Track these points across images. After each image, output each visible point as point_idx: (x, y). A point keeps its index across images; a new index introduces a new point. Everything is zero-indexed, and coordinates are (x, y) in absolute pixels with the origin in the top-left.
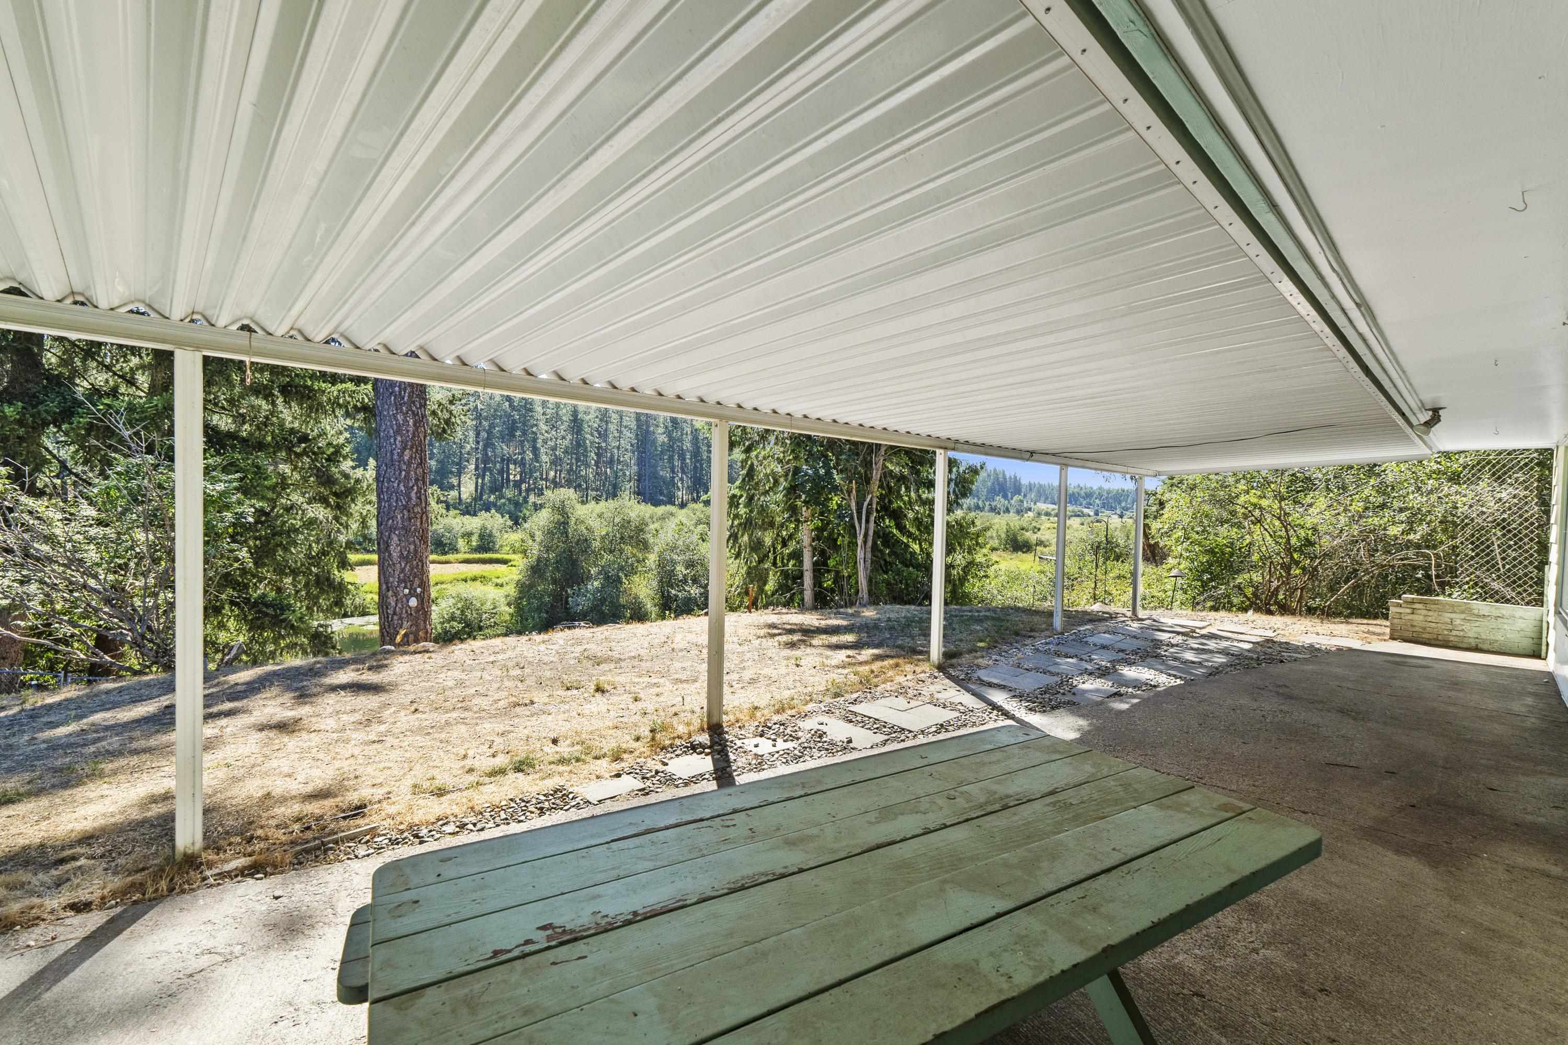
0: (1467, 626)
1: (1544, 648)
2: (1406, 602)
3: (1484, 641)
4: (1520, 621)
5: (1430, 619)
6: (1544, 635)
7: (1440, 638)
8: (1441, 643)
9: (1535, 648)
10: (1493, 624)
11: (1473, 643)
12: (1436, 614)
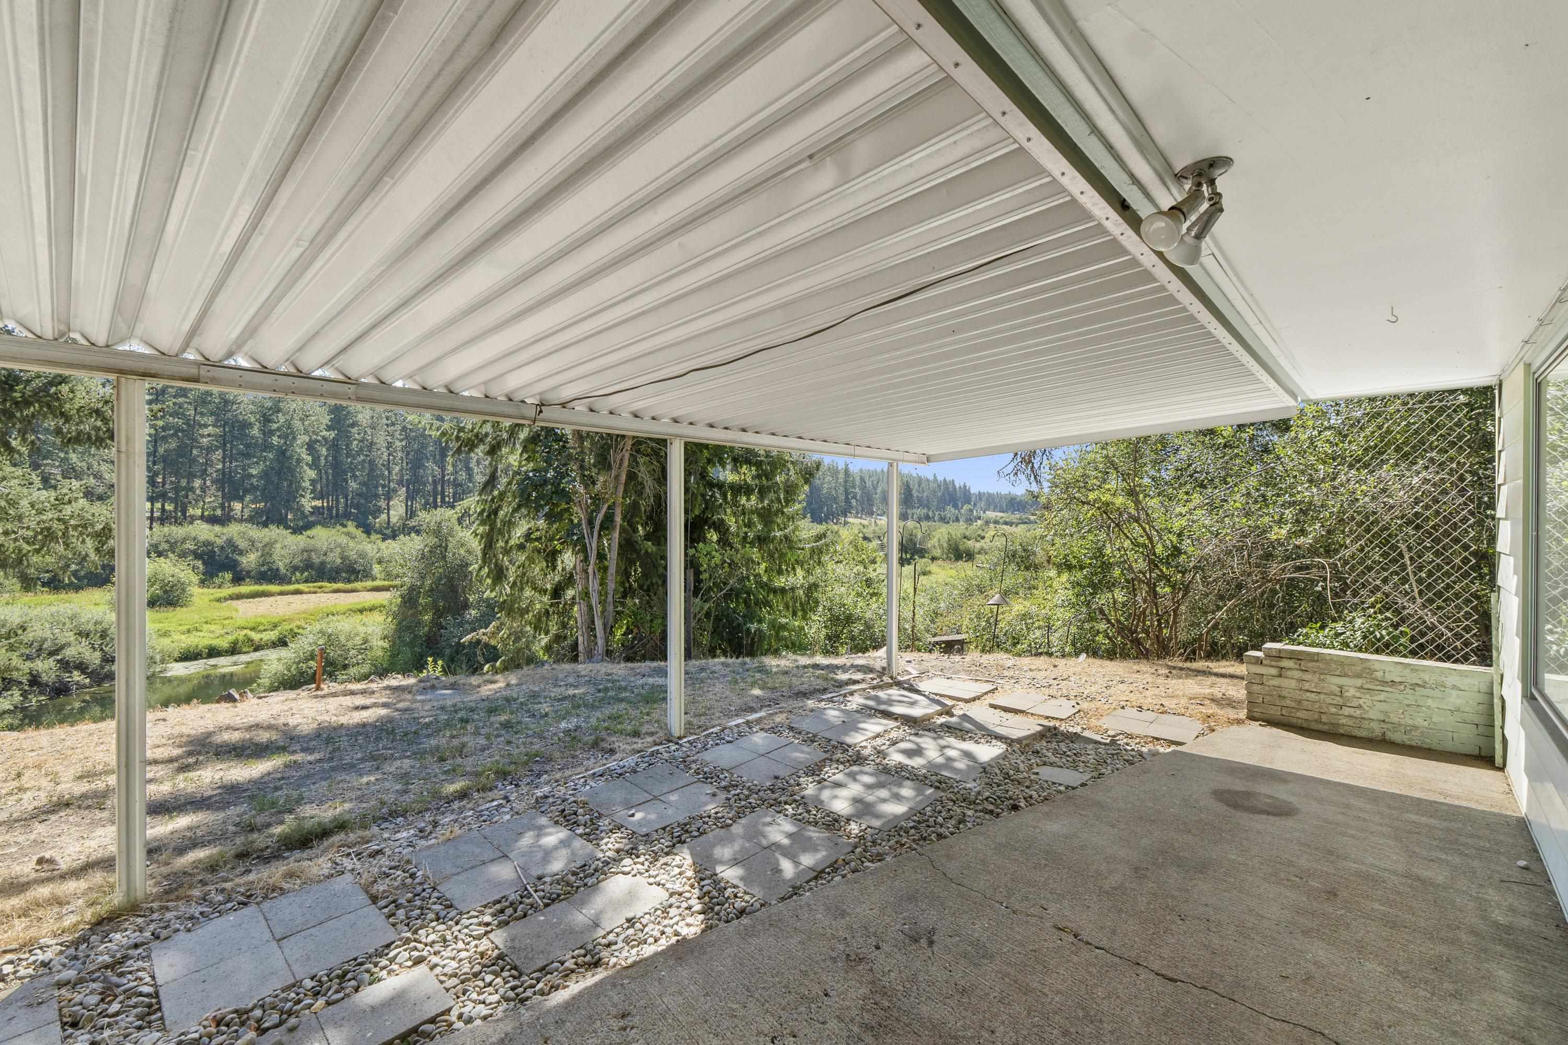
0: (1365, 701)
1: (1498, 747)
2: (1268, 656)
3: (1396, 726)
4: (1454, 693)
5: (1306, 686)
6: (1498, 723)
7: (1324, 718)
8: (1326, 728)
9: (1481, 741)
10: (1409, 698)
11: (1377, 729)
12: (1315, 678)
